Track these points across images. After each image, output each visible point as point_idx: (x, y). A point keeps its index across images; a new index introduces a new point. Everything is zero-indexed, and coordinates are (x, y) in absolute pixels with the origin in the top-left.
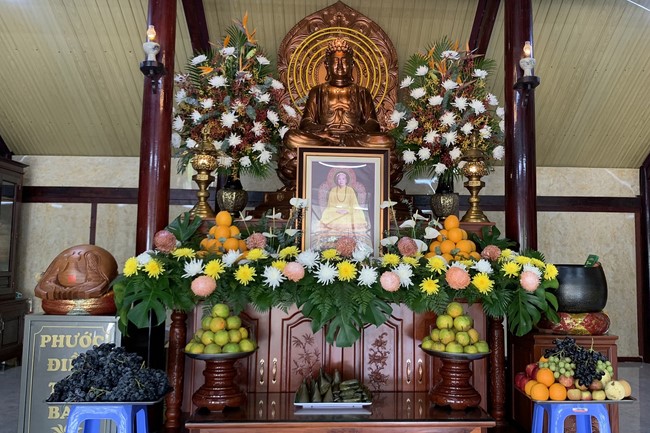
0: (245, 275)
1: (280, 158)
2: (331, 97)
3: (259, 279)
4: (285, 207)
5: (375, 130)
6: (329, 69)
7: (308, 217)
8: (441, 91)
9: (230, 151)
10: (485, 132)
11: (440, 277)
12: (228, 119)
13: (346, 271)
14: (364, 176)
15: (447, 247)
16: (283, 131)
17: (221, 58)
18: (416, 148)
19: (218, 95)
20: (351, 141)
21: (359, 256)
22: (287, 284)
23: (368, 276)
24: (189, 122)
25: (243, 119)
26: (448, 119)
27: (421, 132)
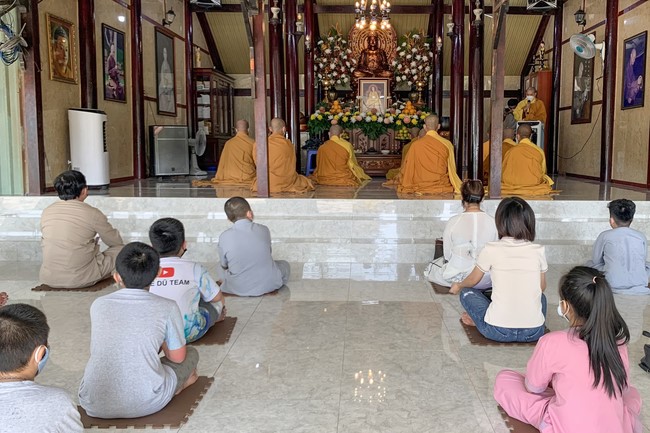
0: (345, 119)
1: (352, 80)
2: (370, 54)
3: (349, 121)
4: (354, 98)
5: (387, 68)
6: (369, 42)
8: (411, 53)
9: (333, 78)
10: (427, 69)
11: (402, 120)
12: (333, 66)
13: (374, 118)
14: (380, 87)
16: (352, 70)
17: (329, 42)
18: (401, 76)
19: (328, 57)
20: (377, 74)
21: (378, 114)
22: (357, 122)
23: (380, 120)
24: (319, 67)
25: (338, 66)
26: (413, 64)
27: (403, 69)
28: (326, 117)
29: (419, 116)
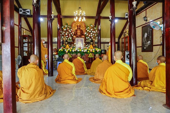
0: (71, 51)
1: (72, 38)
2: (78, 31)
3: (72, 51)
4: (73, 44)
5: (83, 35)
6: (78, 27)
7: (76, 45)
8: (91, 30)
9: (67, 38)
10: (96, 35)
11: (90, 51)
12: (66, 34)
13: (80, 50)
14: (82, 40)
15: (91, 48)
16: (73, 35)
17: (65, 27)
18: (88, 37)
19: (65, 31)
20: (80, 36)
21: (82, 49)
22: (75, 51)
23: (82, 51)
24: (62, 34)
25: (68, 34)
26: (91, 34)
27: (88, 35)
28: (64, 50)
29: (95, 49)
